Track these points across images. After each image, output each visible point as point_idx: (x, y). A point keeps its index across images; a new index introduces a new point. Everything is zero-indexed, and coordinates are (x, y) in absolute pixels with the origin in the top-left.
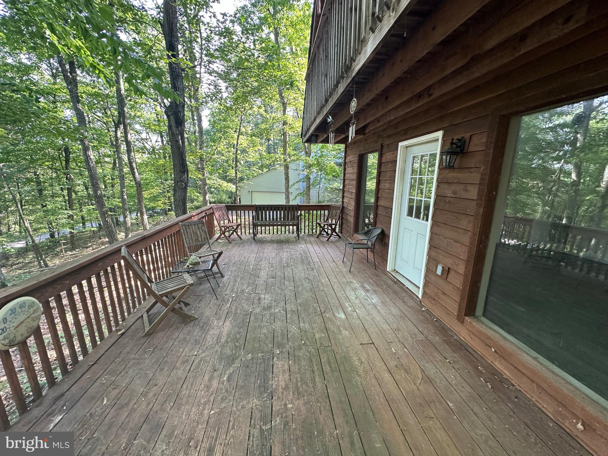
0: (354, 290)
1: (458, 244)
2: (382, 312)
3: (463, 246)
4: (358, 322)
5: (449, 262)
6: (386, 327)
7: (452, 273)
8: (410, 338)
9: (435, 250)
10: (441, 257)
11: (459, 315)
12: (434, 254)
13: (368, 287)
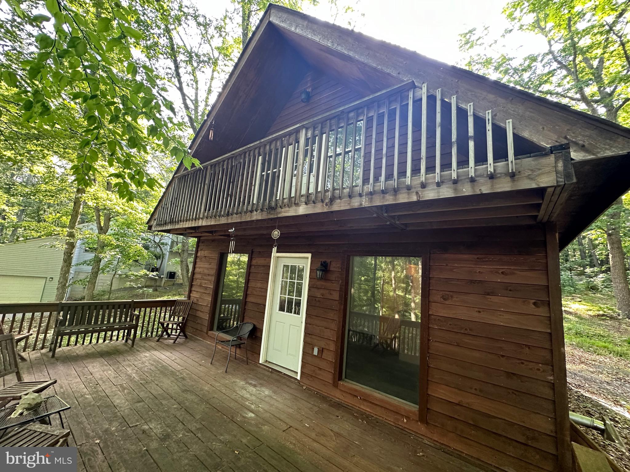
0: (243, 388)
1: (328, 330)
2: (279, 399)
3: (332, 331)
4: (268, 415)
5: (323, 344)
6: (290, 411)
7: (325, 351)
8: (310, 412)
9: (310, 336)
10: (316, 341)
11: (334, 382)
12: (309, 340)
13: (253, 383)
